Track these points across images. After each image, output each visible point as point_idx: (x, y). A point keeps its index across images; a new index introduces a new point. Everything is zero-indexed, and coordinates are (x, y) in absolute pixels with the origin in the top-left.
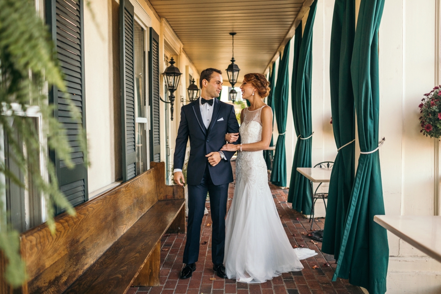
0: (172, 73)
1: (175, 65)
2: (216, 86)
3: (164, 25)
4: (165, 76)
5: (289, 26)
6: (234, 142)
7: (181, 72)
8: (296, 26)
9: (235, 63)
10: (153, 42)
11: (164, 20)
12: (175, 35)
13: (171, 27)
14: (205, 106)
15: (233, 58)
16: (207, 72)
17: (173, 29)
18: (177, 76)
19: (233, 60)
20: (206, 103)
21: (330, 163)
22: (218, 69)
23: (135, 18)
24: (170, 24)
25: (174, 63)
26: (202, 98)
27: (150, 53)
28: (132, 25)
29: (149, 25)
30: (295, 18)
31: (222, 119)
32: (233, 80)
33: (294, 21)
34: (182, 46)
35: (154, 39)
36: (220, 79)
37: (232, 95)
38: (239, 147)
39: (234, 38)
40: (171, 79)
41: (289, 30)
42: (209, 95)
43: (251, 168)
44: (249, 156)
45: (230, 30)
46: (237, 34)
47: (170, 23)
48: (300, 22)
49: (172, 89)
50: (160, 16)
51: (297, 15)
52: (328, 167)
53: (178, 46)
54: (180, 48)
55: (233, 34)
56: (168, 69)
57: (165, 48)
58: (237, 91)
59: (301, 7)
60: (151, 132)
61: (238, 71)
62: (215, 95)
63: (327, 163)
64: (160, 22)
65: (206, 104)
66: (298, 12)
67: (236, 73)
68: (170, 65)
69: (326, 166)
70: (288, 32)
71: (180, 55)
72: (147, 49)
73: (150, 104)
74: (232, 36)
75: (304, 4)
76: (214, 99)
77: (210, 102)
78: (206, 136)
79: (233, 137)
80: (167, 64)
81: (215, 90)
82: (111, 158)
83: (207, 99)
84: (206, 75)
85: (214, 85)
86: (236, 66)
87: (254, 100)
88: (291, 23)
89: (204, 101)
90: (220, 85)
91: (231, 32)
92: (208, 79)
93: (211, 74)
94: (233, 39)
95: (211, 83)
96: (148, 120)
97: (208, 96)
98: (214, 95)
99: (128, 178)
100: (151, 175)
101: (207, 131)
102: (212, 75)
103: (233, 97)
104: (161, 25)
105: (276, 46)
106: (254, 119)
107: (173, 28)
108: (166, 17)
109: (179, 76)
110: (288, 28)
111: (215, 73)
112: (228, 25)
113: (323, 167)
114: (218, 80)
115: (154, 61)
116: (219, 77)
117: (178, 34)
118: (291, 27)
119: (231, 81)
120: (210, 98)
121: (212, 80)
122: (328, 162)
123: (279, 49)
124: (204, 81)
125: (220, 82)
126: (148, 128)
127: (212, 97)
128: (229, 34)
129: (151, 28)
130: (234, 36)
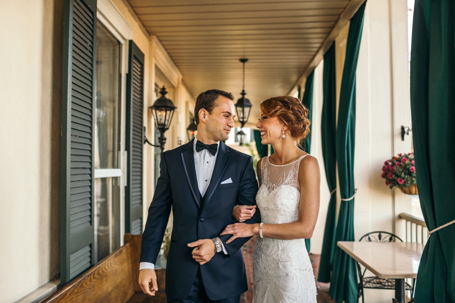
0: (163, 107)
1: (167, 96)
2: (223, 121)
3: (154, 44)
4: (154, 111)
5: (316, 49)
6: (247, 220)
7: (176, 106)
8: (324, 50)
9: (246, 97)
10: (134, 60)
11: (155, 39)
12: (171, 61)
13: (166, 49)
14: (202, 156)
15: (243, 91)
16: (208, 95)
17: (169, 53)
18: (170, 110)
19: (243, 93)
20: (204, 151)
21: (382, 234)
22: (228, 91)
23: (99, 16)
24: (163, 45)
25: (166, 93)
26: (198, 141)
27: (129, 76)
28: (93, 26)
29: (129, 37)
30: (326, 38)
31: (229, 181)
32: (243, 118)
33: (322, 43)
34: (181, 77)
35: (135, 57)
36: (230, 108)
37: (239, 136)
38: (256, 229)
39: (246, 67)
40: (161, 114)
41: (315, 56)
42: (211, 136)
43: (287, 275)
44: (283, 250)
45: (241, 55)
46: (249, 61)
47: (164, 43)
48: (331, 44)
49: (162, 128)
50: (149, 32)
51: (329, 33)
52: (380, 239)
53: (176, 76)
54: (178, 79)
55: (244, 61)
56: (158, 101)
57: (156, 74)
58: (245, 133)
59: (337, 21)
60: (127, 189)
61: (250, 106)
62: (222, 136)
63: (378, 234)
64: (150, 40)
65: (205, 153)
66: (331, 28)
67: (247, 110)
68: (160, 95)
69: (377, 238)
70: (312, 59)
71: (178, 87)
72: (124, 70)
73: (127, 148)
74: (241, 64)
75: (341, 16)
76: (218, 143)
77: (212, 149)
78: (200, 210)
79: (245, 212)
80: (157, 95)
81: (222, 129)
82: (41, 244)
83: (206, 143)
84: (206, 101)
85: (219, 120)
86: (248, 101)
87: (283, 147)
88: (318, 45)
89: (201, 146)
90: (230, 119)
91: (242, 57)
92: (209, 108)
93: (214, 99)
94: (244, 68)
95: (214, 116)
96: (123, 173)
97: (209, 138)
98: (219, 137)
99: (72, 276)
100: (124, 256)
101: (203, 200)
102: (216, 102)
103: (241, 139)
104: (151, 45)
105: (294, 78)
106: (286, 181)
107: (169, 51)
108: (159, 34)
109: (172, 112)
110: (313, 53)
111: (221, 99)
112: (237, 48)
113: (372, 238)
114: (226, 110)
115: (134, 87)
116: (229, 104)
117: (175, 60)
118: (317, 52)
119: (241, 120)
120: (212, 142)
121: (216, 110)
122: (380, 232)
123: (298, 83)
124: (202, 112)
125: (230, 114)
126: (123, 184)
127: (217, 141)
128: (238, 61)
129: (131, 42)
130: (246, 64)
